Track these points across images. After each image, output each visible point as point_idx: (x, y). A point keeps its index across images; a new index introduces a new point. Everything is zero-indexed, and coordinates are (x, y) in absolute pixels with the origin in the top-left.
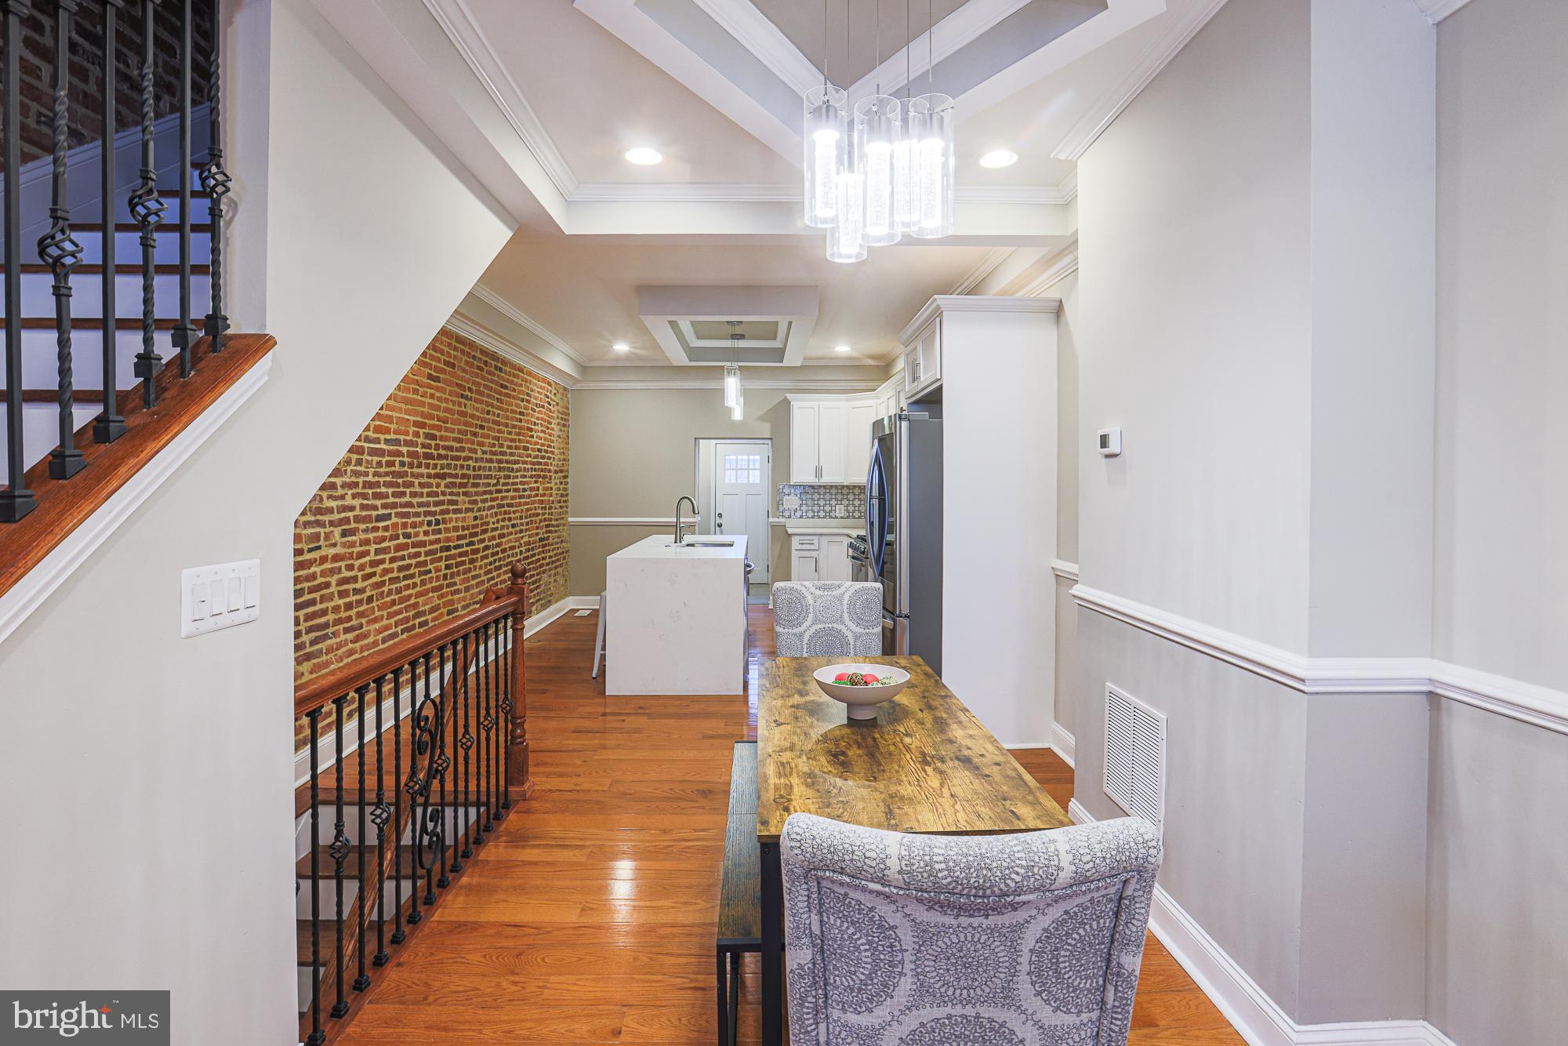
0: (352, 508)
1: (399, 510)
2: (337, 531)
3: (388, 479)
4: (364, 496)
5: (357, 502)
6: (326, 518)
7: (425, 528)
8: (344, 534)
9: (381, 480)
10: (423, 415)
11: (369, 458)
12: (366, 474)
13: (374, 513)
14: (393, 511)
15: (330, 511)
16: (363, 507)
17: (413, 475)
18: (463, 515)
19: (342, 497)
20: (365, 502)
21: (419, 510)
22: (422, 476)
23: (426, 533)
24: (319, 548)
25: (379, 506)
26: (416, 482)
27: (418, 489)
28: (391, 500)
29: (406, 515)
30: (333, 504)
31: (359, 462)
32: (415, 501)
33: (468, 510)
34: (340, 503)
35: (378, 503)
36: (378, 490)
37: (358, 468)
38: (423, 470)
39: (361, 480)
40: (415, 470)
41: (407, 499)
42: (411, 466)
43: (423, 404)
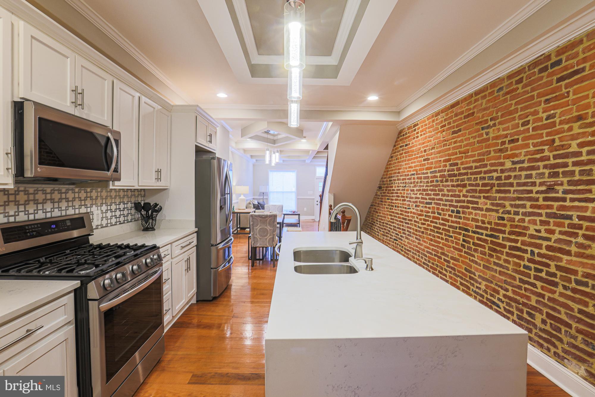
0: (418, 198)
1: (436, 201)
2: (415, 204)
3: (432, 188)
4: (422, 194)
5: (420, 196)
6: (412, 200)
7: (450, 213)
8: (416, 206)
9: (429, 188)
10: (449, 155)
11: (424, 180)
12: (423, 186)
13: (425, 201)
14: (433, 201)
15: (413, 198)
16: (422, 198)
17: (443, 186)
18: (484, 212)
19: (416, 194)
20: (423, 196)
21: (446, 203)
22: (448, 186)
23: (449, 215)
24: (410, 208)
25: (428, 199)
26: (445, 189)
27: (446, 193)
28: (432, 196)
29: (439, 204)
30: (414, 196)
31: (421, 182)
32: (444, 198)
33: (488, 210)
34: (415, 196)
35: (427, 197)
36: (428, 192)
37: (421, 184)
38: (449, 183)
39: (422, 188)
40: (445, 183)
41: (440, 197)
42: (442, 181)
43: (449, 149)
